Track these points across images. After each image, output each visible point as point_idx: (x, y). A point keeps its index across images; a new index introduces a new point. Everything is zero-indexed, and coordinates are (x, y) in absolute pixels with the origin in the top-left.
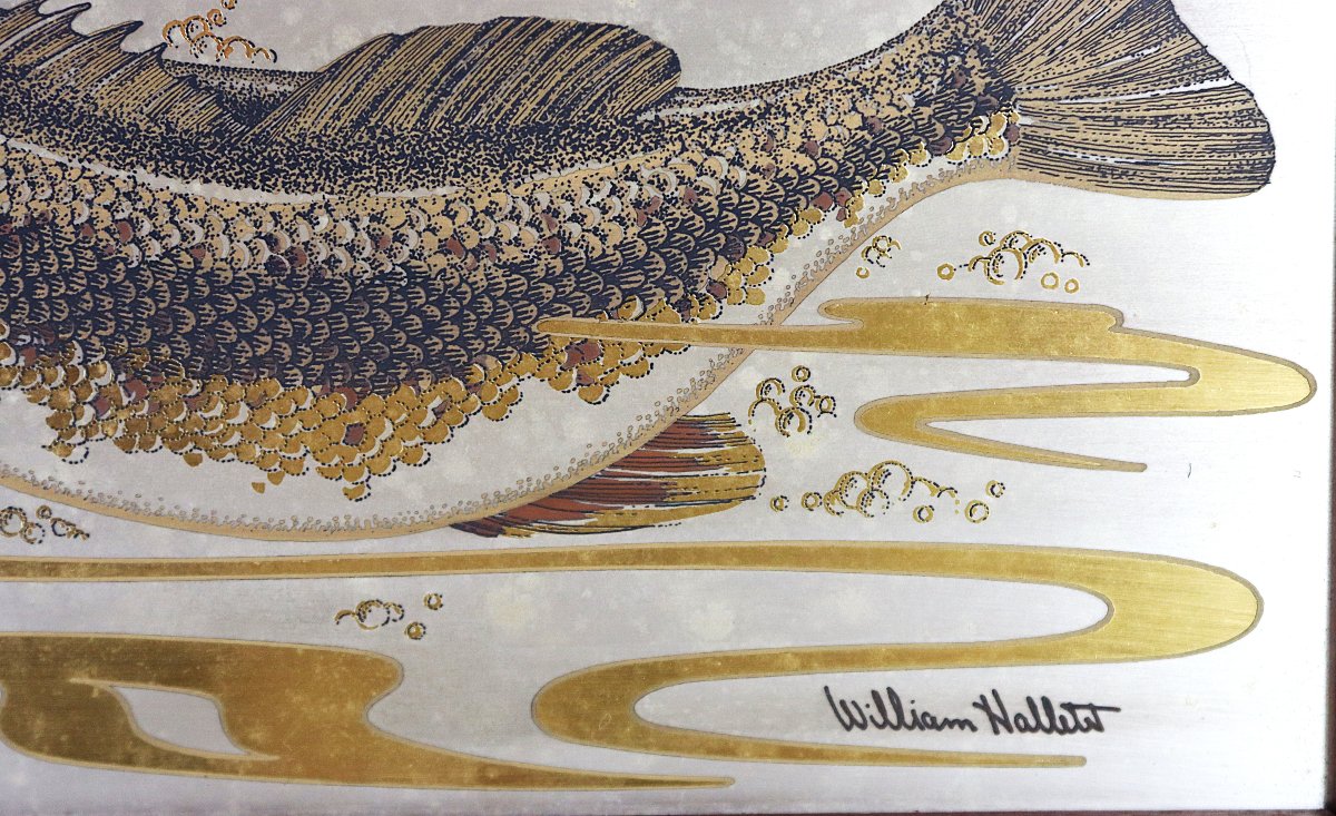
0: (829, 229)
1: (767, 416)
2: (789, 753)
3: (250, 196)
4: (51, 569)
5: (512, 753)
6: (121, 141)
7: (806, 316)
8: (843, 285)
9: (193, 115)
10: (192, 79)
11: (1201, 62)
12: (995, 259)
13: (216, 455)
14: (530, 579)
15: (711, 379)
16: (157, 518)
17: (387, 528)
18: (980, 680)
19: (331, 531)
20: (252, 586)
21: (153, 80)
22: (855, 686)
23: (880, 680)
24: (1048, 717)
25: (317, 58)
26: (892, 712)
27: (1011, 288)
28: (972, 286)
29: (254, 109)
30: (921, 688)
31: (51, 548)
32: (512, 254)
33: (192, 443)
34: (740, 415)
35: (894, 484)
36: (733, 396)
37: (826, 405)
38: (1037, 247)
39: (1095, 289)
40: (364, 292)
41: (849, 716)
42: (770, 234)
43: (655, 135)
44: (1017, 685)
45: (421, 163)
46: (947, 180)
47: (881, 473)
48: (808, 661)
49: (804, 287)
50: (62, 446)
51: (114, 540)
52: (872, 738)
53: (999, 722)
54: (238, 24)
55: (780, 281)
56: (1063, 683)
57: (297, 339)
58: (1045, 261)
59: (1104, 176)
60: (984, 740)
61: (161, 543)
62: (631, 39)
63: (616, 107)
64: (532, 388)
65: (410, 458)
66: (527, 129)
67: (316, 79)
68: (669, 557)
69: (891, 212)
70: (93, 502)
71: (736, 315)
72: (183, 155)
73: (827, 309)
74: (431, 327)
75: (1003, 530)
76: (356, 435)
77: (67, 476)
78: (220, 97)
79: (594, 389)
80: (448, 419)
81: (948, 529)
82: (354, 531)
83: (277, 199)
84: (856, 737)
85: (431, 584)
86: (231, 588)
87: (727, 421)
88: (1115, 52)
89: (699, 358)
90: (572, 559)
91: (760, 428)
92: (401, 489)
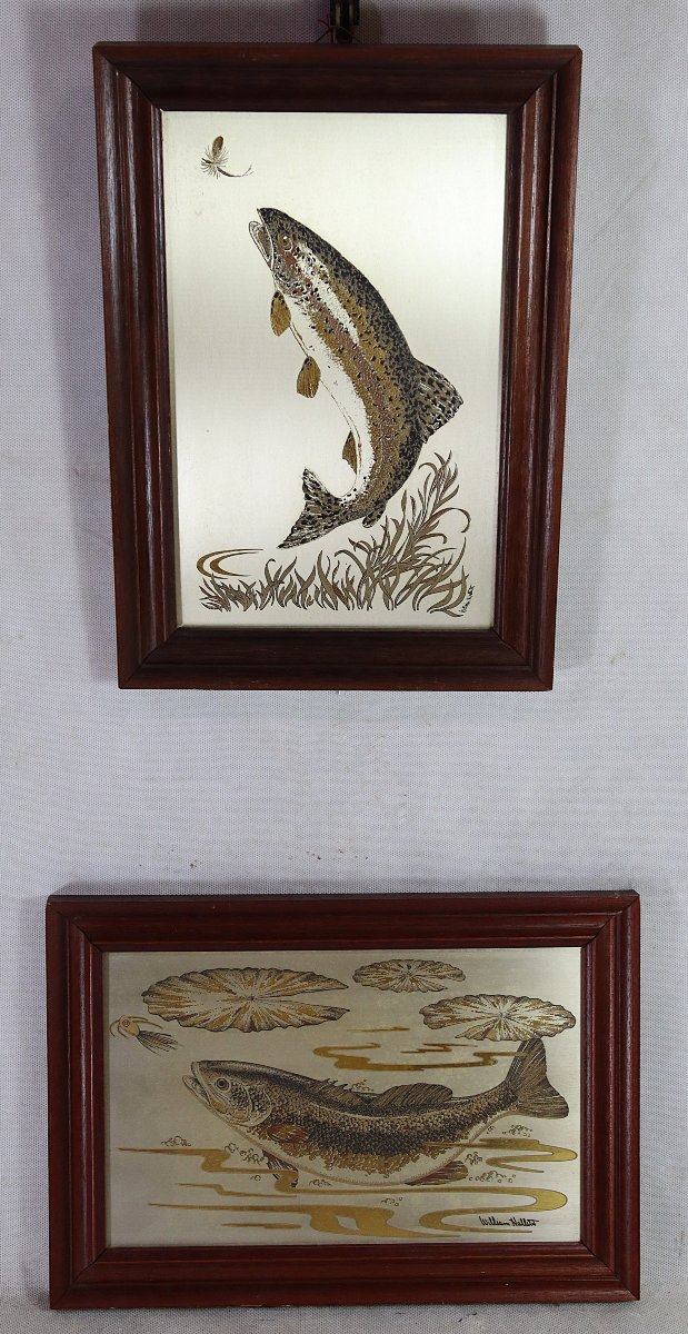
0: (482, 1124)
1: (469, 1161)
2: (472, 1230)
3: (367, 1117)
4: (324, 1192)
5: (416, 1230)
6: (342, 1107)
7: (477, 1142)
8: (484, 1136)
9: (357, 1101)
10: (357, 1095)
11: (554, 1092)
12: (513, 1131)
13: (358, 1169)
14: (420, 1194)
15: (458, 1154)
16: (347, 1182)
17: (393, 1184)
18: (511, 1215)
19: (381, 1184)
20: (364, 1195)
21: (349, 1095)
22: (485, 1216)
23: (491, 1215)
24: (525, 1223)
25: (383, 1091)
26: (493, 1221)
27: (517, 1136)
28: (509, 1136)
29: (369, 1101)
30: (499, 1217)
31: (324, 1188)
32: (418, 1129)
33: (353, 1166)
34: (463, 1161)
35: (494, 1175)
36: (462, 1157)
37: (480, 1159)
38: (522, 1128)
39: (533, 1137)
40: (389, 1137)
41: (484, 1222)
42: (470, 1126)
43: (448, 1106)
44: (518, 1216)
45: (401, 1112)
46: (505, 1115)
47: (491, 1173)
48: (477, 1211)
49: (477, 1136)
50: (327, 1167)
51: (336, 1186)
52: (489, 1227)
53: (515, 1224)
54: (366, 1084)
55: (472, 1133)
56: (527, 1215)
57: (375, 1146)
58: (524, 1130)
59: (539, 1115)
60: (512, 1227)
61: (346, 1187)
62: (443, 1087)
63: (440, 1101)
64: (421, 1155)
65: (397, 1169)
66: (423, 1105)
67: (381, 1095)
68: (449, 1190)
69: (493, 1122)
70: (333, 1179)
71: (462, 1141)
72: (354, 1110)
73: (481, 1140)
74: (402, 1144)
75: (515, 1185)
76: (386, 1165)
77: (328, 1173)
78: (362, 1098)
79: (434, 1157)
80: (406, 1161)
81: (504, 1184)
82: (385, 1184)
83: (372, 1118)
84: (486, 1227)
85: (400, 1195)
86: (360, 1196)
87: (460, 1162)
88: (537, 1091)
89: (455, 1150)
90: (429, 1190)
91: (467, 1164)
92: (395, 1176)
